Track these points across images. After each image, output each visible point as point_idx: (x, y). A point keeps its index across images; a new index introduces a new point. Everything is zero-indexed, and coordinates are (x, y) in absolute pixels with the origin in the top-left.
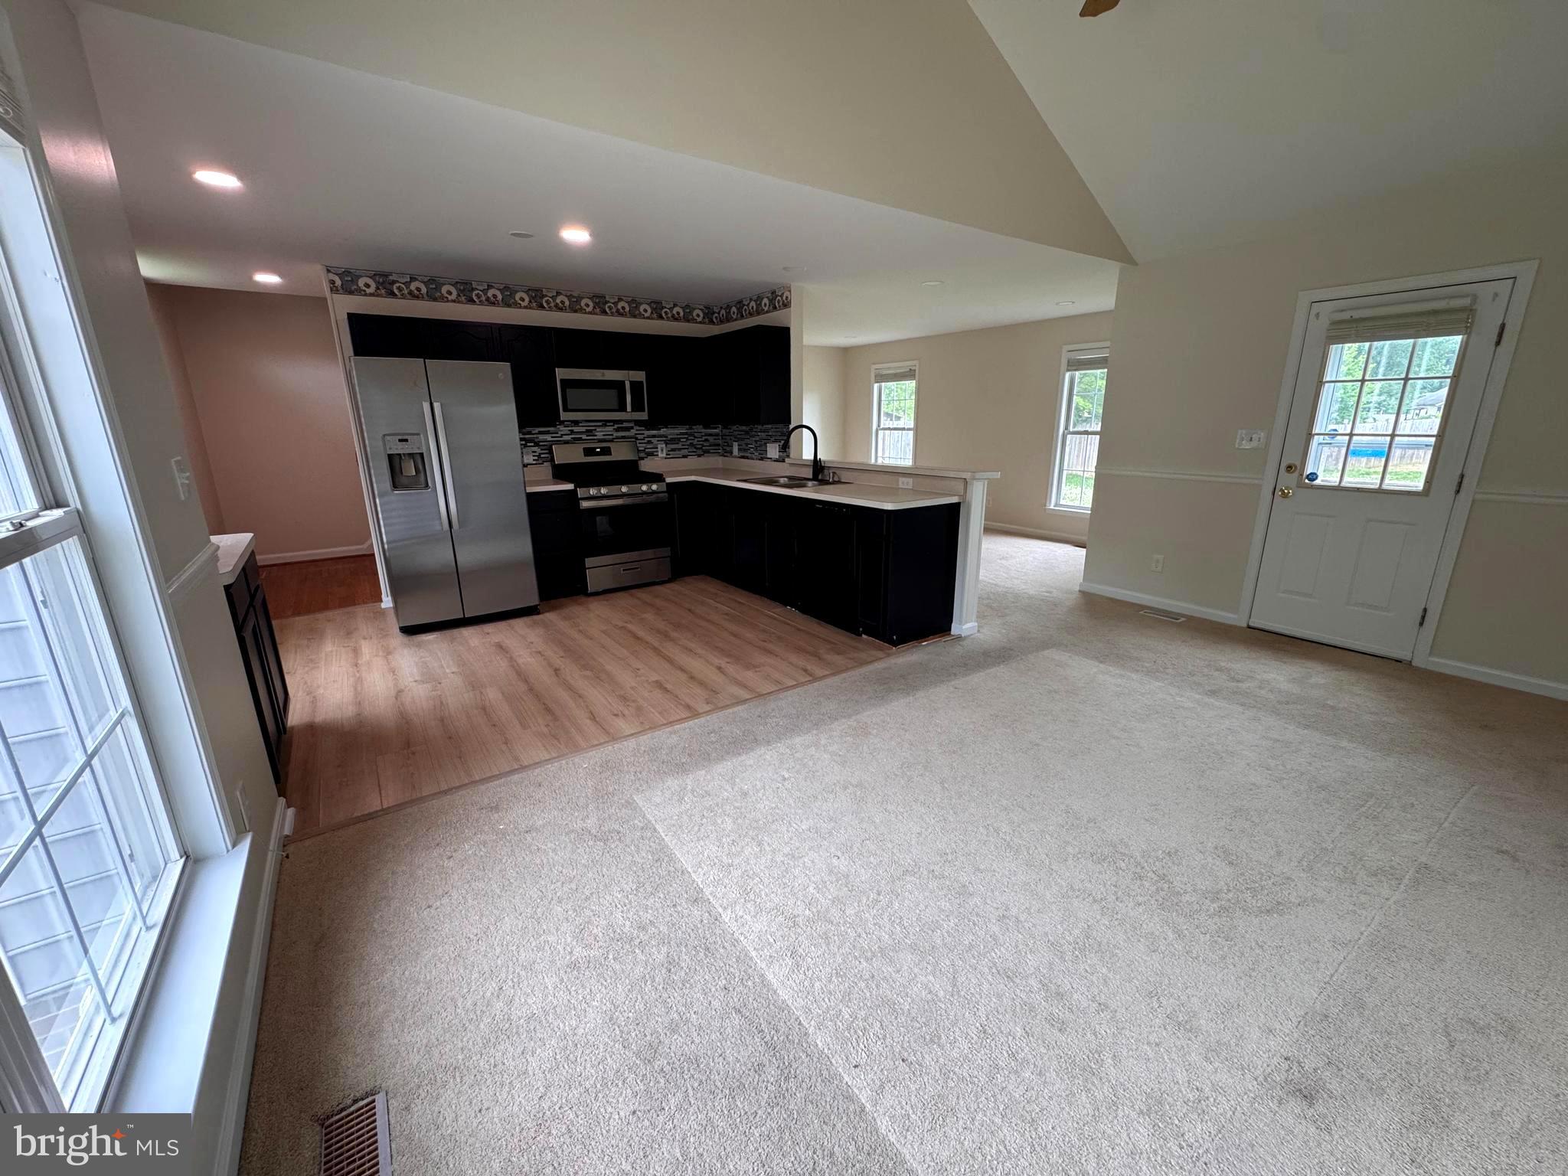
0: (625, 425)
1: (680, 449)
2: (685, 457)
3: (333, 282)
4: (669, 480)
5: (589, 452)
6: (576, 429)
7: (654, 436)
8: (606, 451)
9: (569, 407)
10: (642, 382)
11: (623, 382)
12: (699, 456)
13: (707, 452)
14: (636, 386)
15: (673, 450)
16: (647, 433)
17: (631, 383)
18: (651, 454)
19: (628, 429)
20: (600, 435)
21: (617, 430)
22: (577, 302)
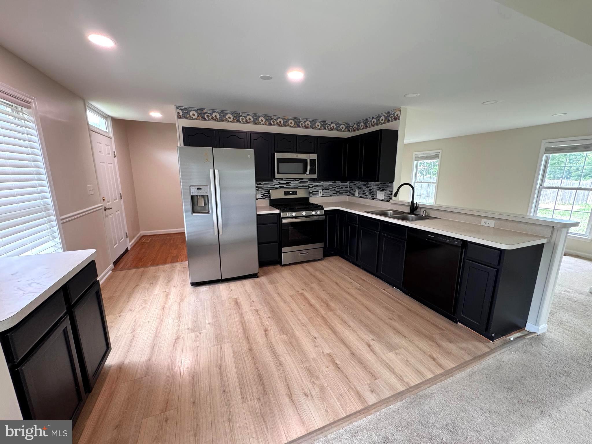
1: (329, 192)
2: (331, 196)
3: (179, 113)
5: (287, 193)
6: (281, 182)
7: (317, 186)
8: (295, 193)
9: (280, 172)
10: (316, 160)
11: (306, 160)
12: (338, 195)
13: (342, 194)
14: (313, 161)
15: (326, 192)
16: (314, 184)
17: (310, 160)
18: (315, 195)
19: (305, 182)
20: (292, 185)
21: (300, 183)
22: (287, 121)
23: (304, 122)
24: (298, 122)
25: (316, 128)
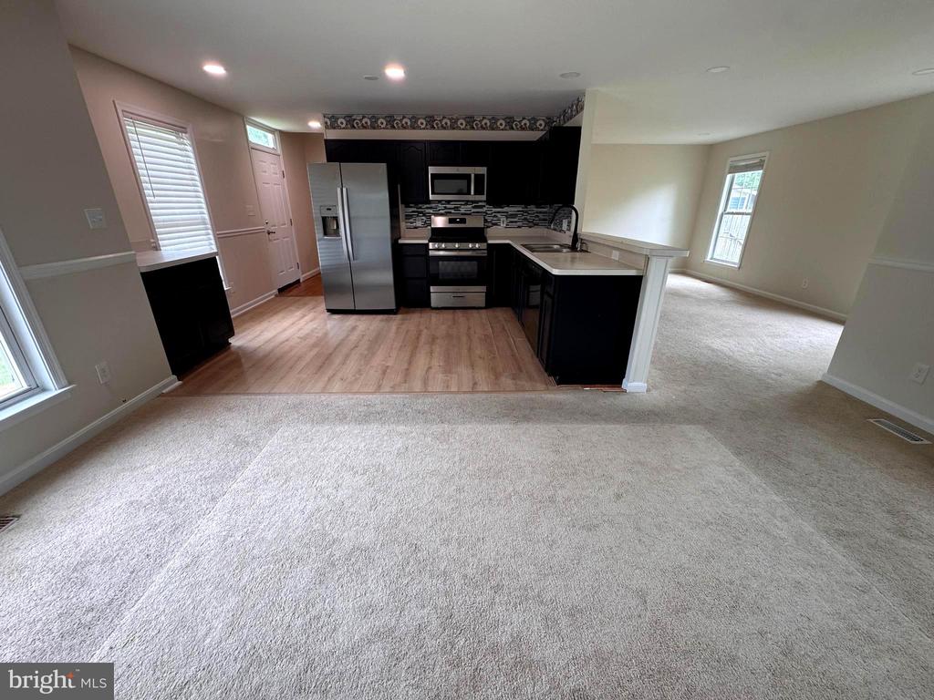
0: (480, 204)
1: (516, 222)
2: (519, 227)
3: (326, 123)
4: (490, 242)
5: (451, 221)
6: (448, 206)
7: (499, 212)
8: (463, 221)
9: (436, 191)
10: (483, 175)
11: (470, 175)
12: (530, 227)
13: (537, 225)
14: (479, 178)
15: (512, 222)
16: (494, 210)
17: (475, 175)
18: (496, 224)
19: (482, 207)
20: (462, 210)
21: (474, 207)
22: (456, 122)
23: (481, 121)
24: (471, 122)
25: (498, 129)
